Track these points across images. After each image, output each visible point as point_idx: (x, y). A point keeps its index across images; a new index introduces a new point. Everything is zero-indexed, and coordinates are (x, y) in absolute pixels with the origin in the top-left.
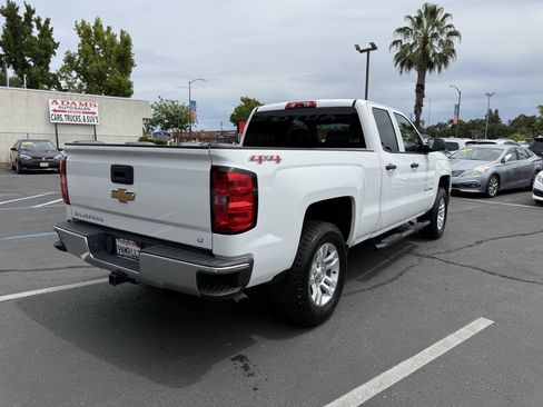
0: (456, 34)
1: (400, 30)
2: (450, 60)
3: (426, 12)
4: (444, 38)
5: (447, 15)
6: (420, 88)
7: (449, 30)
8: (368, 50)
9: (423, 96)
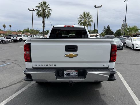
0: (51, 10)
1: (37, 6)
2: (50, 16)
3: (43, 3)
4: (48, 10)
5: (48, 5)
6: (43, 22)
7: (49, 8)
8: (32, 11)
9: (44, 24)
